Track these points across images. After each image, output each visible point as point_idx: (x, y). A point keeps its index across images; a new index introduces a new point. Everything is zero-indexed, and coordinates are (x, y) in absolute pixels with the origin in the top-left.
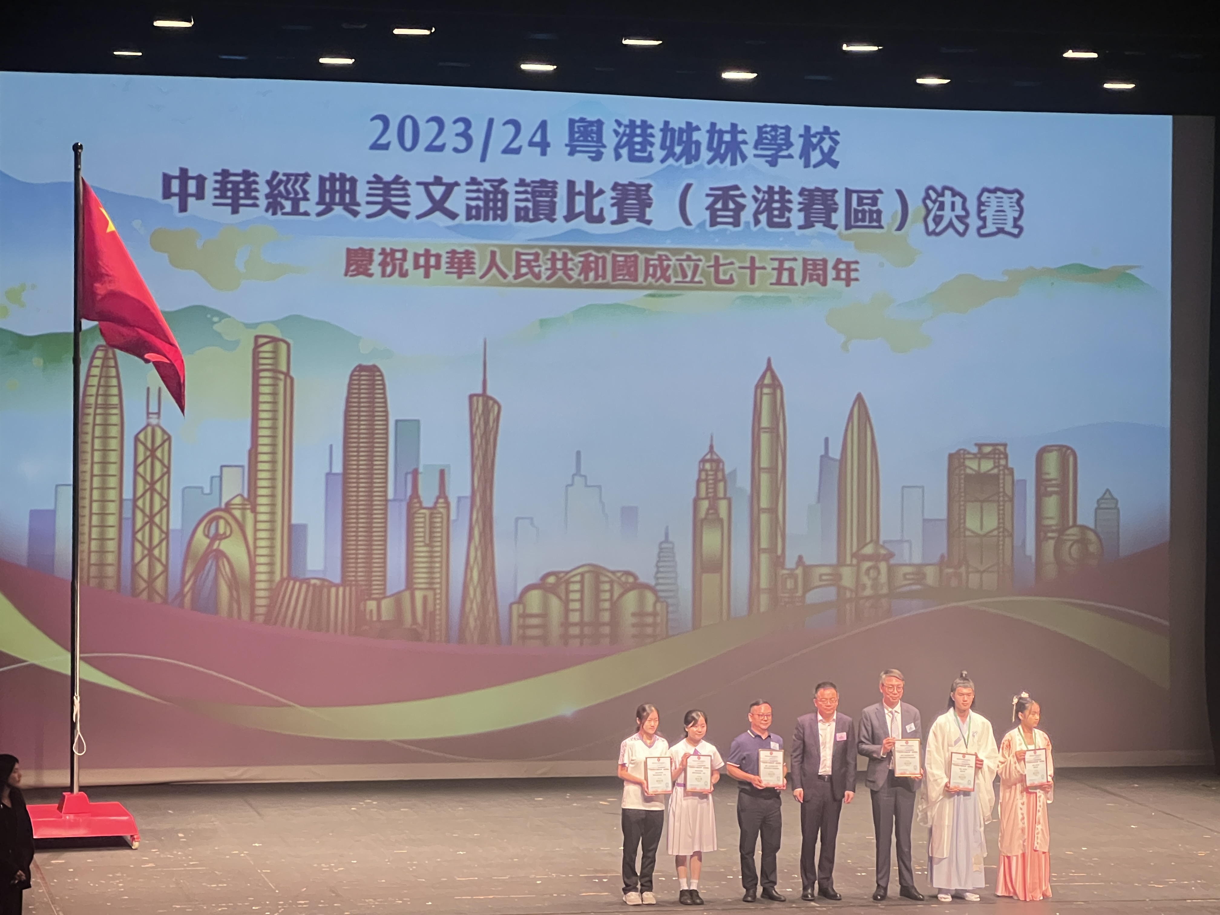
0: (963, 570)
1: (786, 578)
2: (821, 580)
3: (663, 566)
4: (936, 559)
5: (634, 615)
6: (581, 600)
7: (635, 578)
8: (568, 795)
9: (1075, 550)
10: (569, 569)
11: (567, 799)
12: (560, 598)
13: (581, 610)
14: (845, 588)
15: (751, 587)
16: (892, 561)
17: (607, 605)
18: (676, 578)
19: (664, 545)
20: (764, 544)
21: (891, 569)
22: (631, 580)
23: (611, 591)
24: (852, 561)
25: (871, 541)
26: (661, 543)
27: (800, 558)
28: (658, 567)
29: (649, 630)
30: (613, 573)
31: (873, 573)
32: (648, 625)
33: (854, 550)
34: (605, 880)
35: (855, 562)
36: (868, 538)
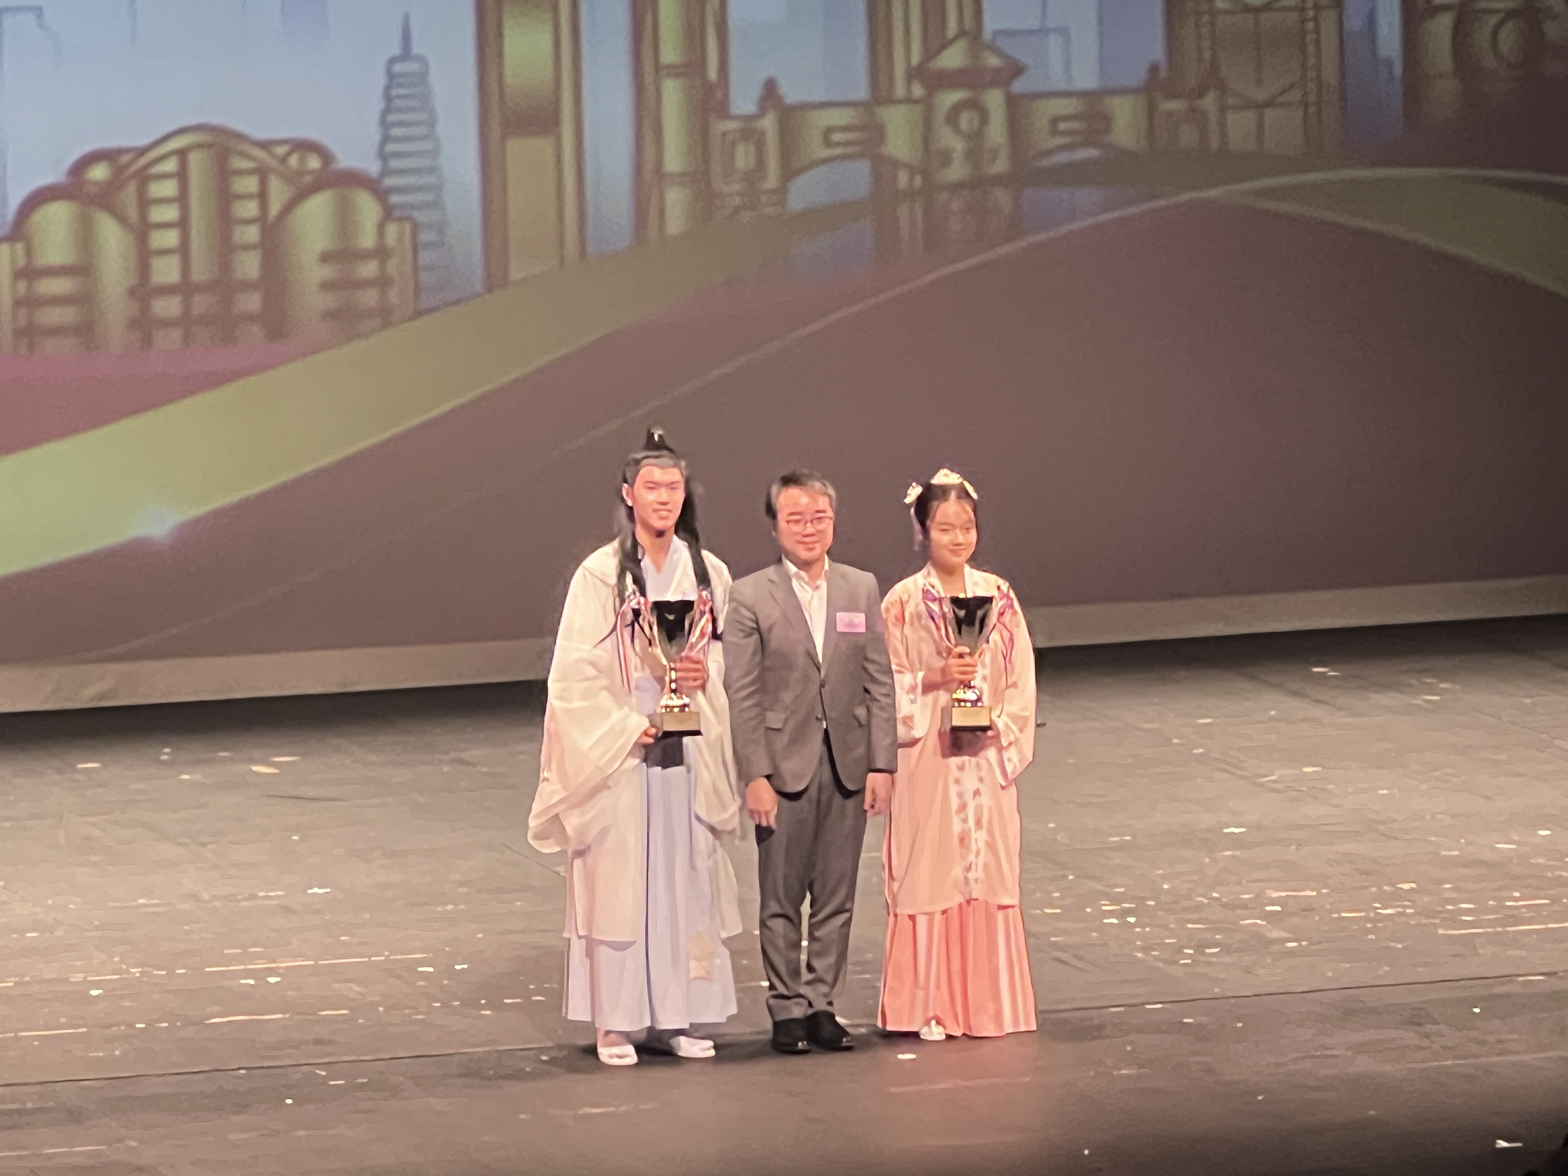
0: (1209, 102)
1: (733, 143)
2: (828, 143)
3: (401, 124)
4: (1137, 76)
5: (326, 258)
6: (183, 224)
7: (326, 156)
8: (167, 750)
9: (1508, 37)
10: (143, 141)
11: (164, 763)
12: (121, 218)
13: (184, 250)
14: (896, 164)
15: (638, 169)
16: (1019, 86)
17: (252, 234)
18: (435, 153)
19: (398, 68)
20: (670, 54)
21: (1013, 103)
22: (314, 163)
23: (262, 196)
24: (909, 90)
25: (962, 33)
26: (392, 61)
27: (770, 88)
28: (384, 124)
29: (370, 298)
30: (265, 145)
31: (966, 119)
32: (365, 284)
33: (916, 59)
34: (272, 980)
35: (918, 91)
36: (952, 27)
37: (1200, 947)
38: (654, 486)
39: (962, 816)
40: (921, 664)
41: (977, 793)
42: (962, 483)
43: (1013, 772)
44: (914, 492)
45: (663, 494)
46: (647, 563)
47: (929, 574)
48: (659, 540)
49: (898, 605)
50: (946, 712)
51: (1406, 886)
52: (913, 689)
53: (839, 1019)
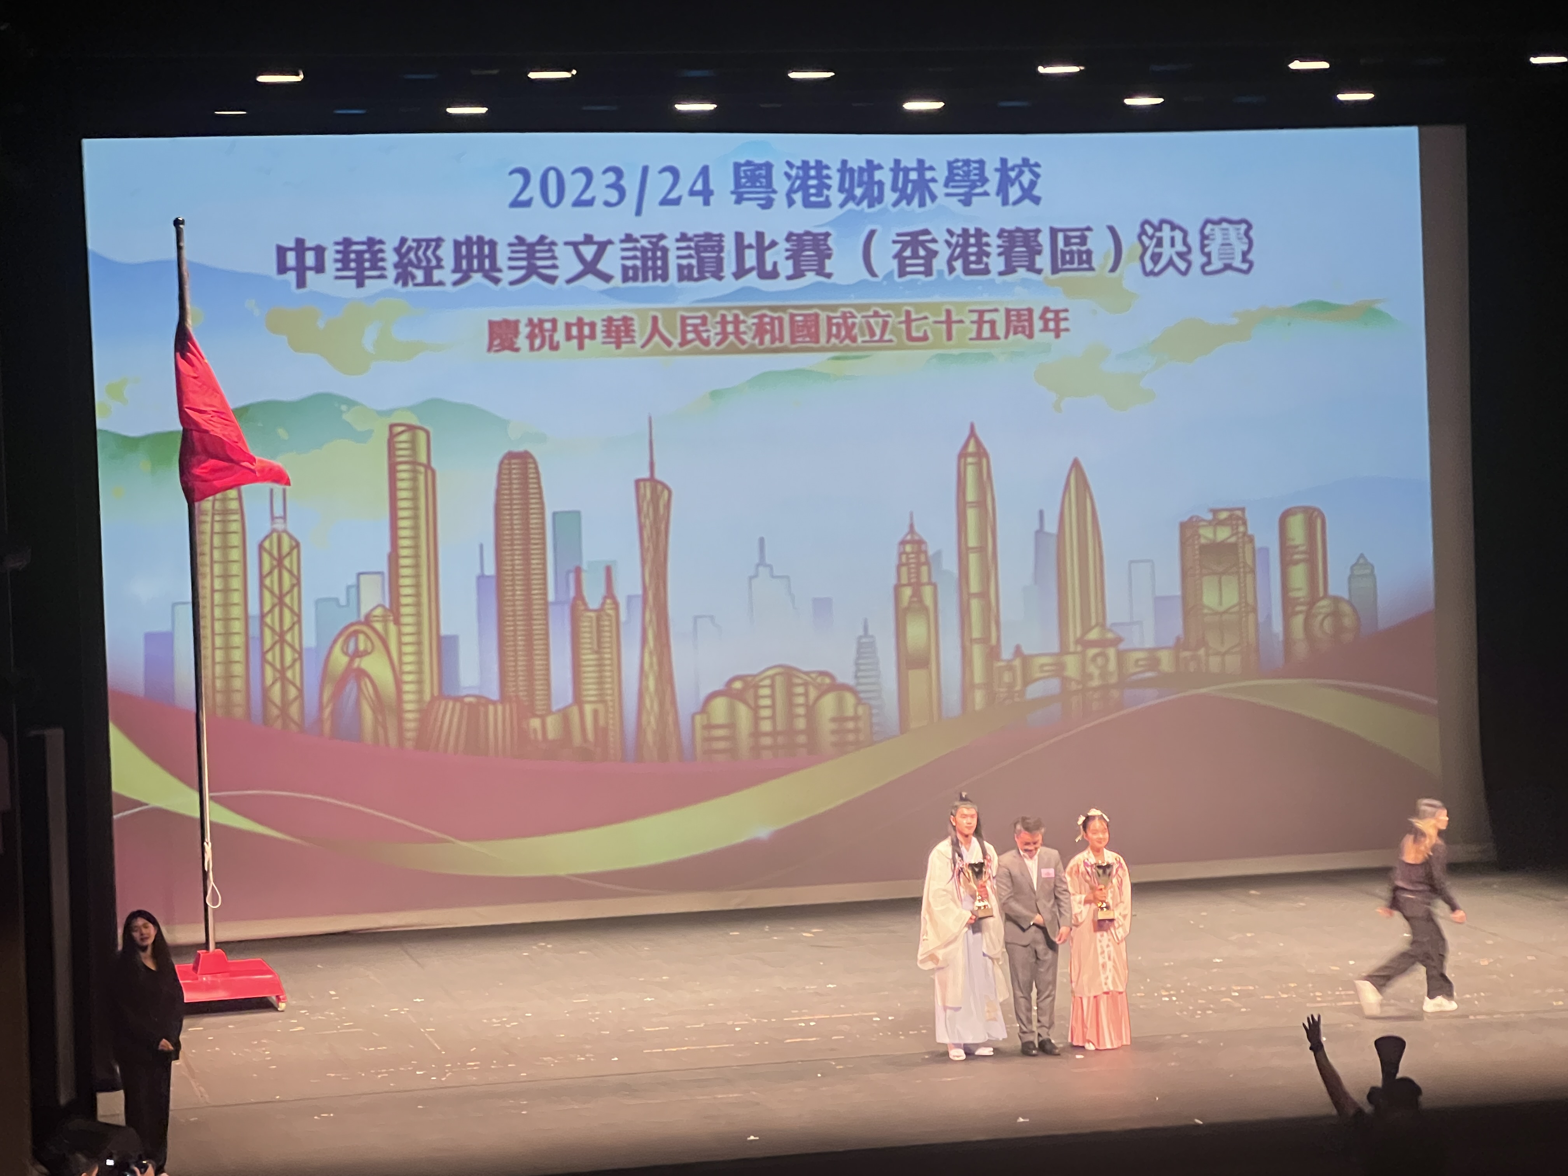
0: (1202, 652)
1: (1003, 671)
2: (1042, 671)
3: (864, 664)
4: (1171, 643)
5: (833, 720)
6: (773, 707)
7: (833, 678)
9: (1327, 624)
10: (755, 672)
11: (767, 932)
12: (748, 705)
13: (773, 717)
14: (1070, 679)
15: (963, 683)
16: (1122, 646)
17: (801, 711)
18: (878, 676)
19: (864, 640)
20: (976, 634)
21: (1120, 655)
22: (827, 681)
23: (806, 695)
24: (1076, 648)
25: (1097, 625)
26: (860, 638)
27: (1018, 648)
28: (857, 664)
29: (851, 737)
30: (807, 673)
31: (1100, 660)
32: (849, 731)
33: (1079, 634)
34: (812, 1024)
35: (1079, 648)
36: (1093, 622)
37: (1204, 1010)
38: (965, 816)
39: (1103, 956)
40: (1085, 891)
41: (1108, 946)
42: (1102, 815)
43: (1121, 937)
44: (1082, 819)
45: (969, 820)
46: (963, 849)
47: (1089, 852)
48: (967, 839)
49: (1077, 866)
50: (1095, 913)
51: (1292, 985)
52: (1080, 903)
53: (1053, 1041)
